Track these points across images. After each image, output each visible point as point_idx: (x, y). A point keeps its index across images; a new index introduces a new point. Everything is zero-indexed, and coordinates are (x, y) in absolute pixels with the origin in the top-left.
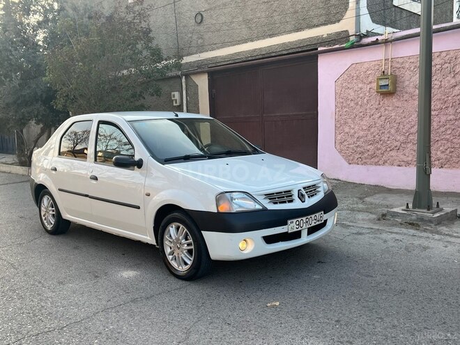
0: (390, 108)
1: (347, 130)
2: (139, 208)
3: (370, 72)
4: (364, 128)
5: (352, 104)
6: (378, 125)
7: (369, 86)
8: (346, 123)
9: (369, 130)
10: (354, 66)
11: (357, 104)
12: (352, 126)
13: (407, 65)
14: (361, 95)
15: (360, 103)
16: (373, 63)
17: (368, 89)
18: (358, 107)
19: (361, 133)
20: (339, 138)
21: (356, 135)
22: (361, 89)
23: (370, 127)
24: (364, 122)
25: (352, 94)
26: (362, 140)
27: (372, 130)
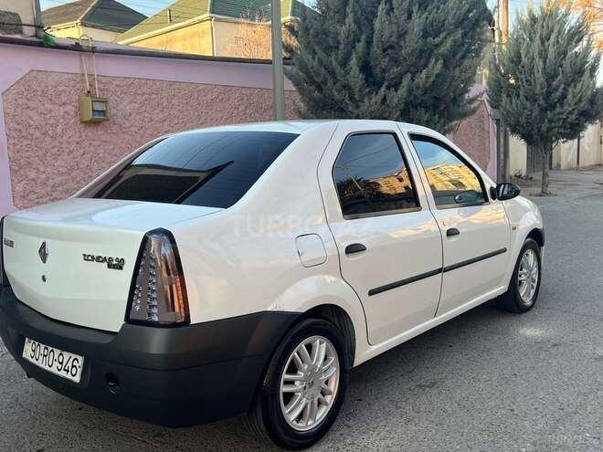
0: (96, 143)
1: (32, 174)
3: (61, 89)
4: (64, 170)
5: (37, 134)
6: (81, 166)
7: (62, 109)
8: (29, 164)
9: (69, 174)
10: (34, 74)
11: (45, 134)
12: (42, 169)
13: (112, 88)
14: (52, 121)
15: (50, 132)
17: (62, 114)
18: (48, 139)
19: (58, 179)
20: (19, 188)
21: (50, 182)
22: (50, 111)
23: (70, 170)
24: (60, 162)
25: (36, 118)
26: (60, 189)
27: (74, 174)
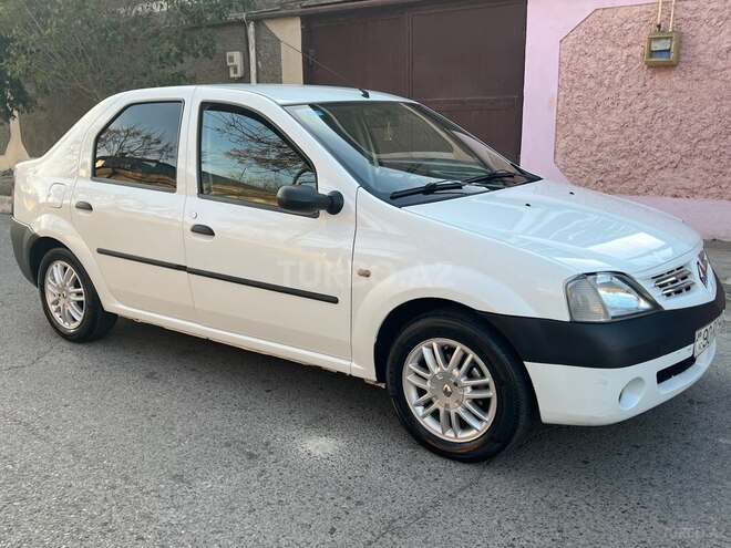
0: (665, 93)
1: (578, 130)
2: (334, 300)
3: (629, 26)
4: (614, 127)
5: (592, 84)
6: (639, 123)
7: (626, 52)
8: (577, 118)
9: (622, 133)
10: (599, 13)
11: (601, 84)
12: (590, 124)
13: (704, 15)
14: (610, 68)
15: (606, 82)
16: (638, 9)
17: (624, 57)
18: (603, 89)
19: (607, 137)
20: (563, 144)
21: (597, 141)
22: (611, 56)
23: (624, 126)
24: (612, 117)
25: (593, 65)
26: (608, 149)
27: (628, 132)
